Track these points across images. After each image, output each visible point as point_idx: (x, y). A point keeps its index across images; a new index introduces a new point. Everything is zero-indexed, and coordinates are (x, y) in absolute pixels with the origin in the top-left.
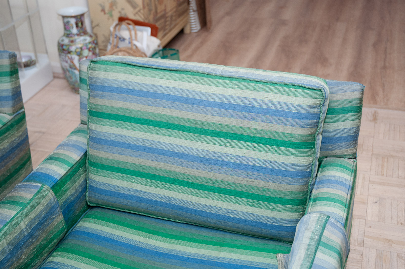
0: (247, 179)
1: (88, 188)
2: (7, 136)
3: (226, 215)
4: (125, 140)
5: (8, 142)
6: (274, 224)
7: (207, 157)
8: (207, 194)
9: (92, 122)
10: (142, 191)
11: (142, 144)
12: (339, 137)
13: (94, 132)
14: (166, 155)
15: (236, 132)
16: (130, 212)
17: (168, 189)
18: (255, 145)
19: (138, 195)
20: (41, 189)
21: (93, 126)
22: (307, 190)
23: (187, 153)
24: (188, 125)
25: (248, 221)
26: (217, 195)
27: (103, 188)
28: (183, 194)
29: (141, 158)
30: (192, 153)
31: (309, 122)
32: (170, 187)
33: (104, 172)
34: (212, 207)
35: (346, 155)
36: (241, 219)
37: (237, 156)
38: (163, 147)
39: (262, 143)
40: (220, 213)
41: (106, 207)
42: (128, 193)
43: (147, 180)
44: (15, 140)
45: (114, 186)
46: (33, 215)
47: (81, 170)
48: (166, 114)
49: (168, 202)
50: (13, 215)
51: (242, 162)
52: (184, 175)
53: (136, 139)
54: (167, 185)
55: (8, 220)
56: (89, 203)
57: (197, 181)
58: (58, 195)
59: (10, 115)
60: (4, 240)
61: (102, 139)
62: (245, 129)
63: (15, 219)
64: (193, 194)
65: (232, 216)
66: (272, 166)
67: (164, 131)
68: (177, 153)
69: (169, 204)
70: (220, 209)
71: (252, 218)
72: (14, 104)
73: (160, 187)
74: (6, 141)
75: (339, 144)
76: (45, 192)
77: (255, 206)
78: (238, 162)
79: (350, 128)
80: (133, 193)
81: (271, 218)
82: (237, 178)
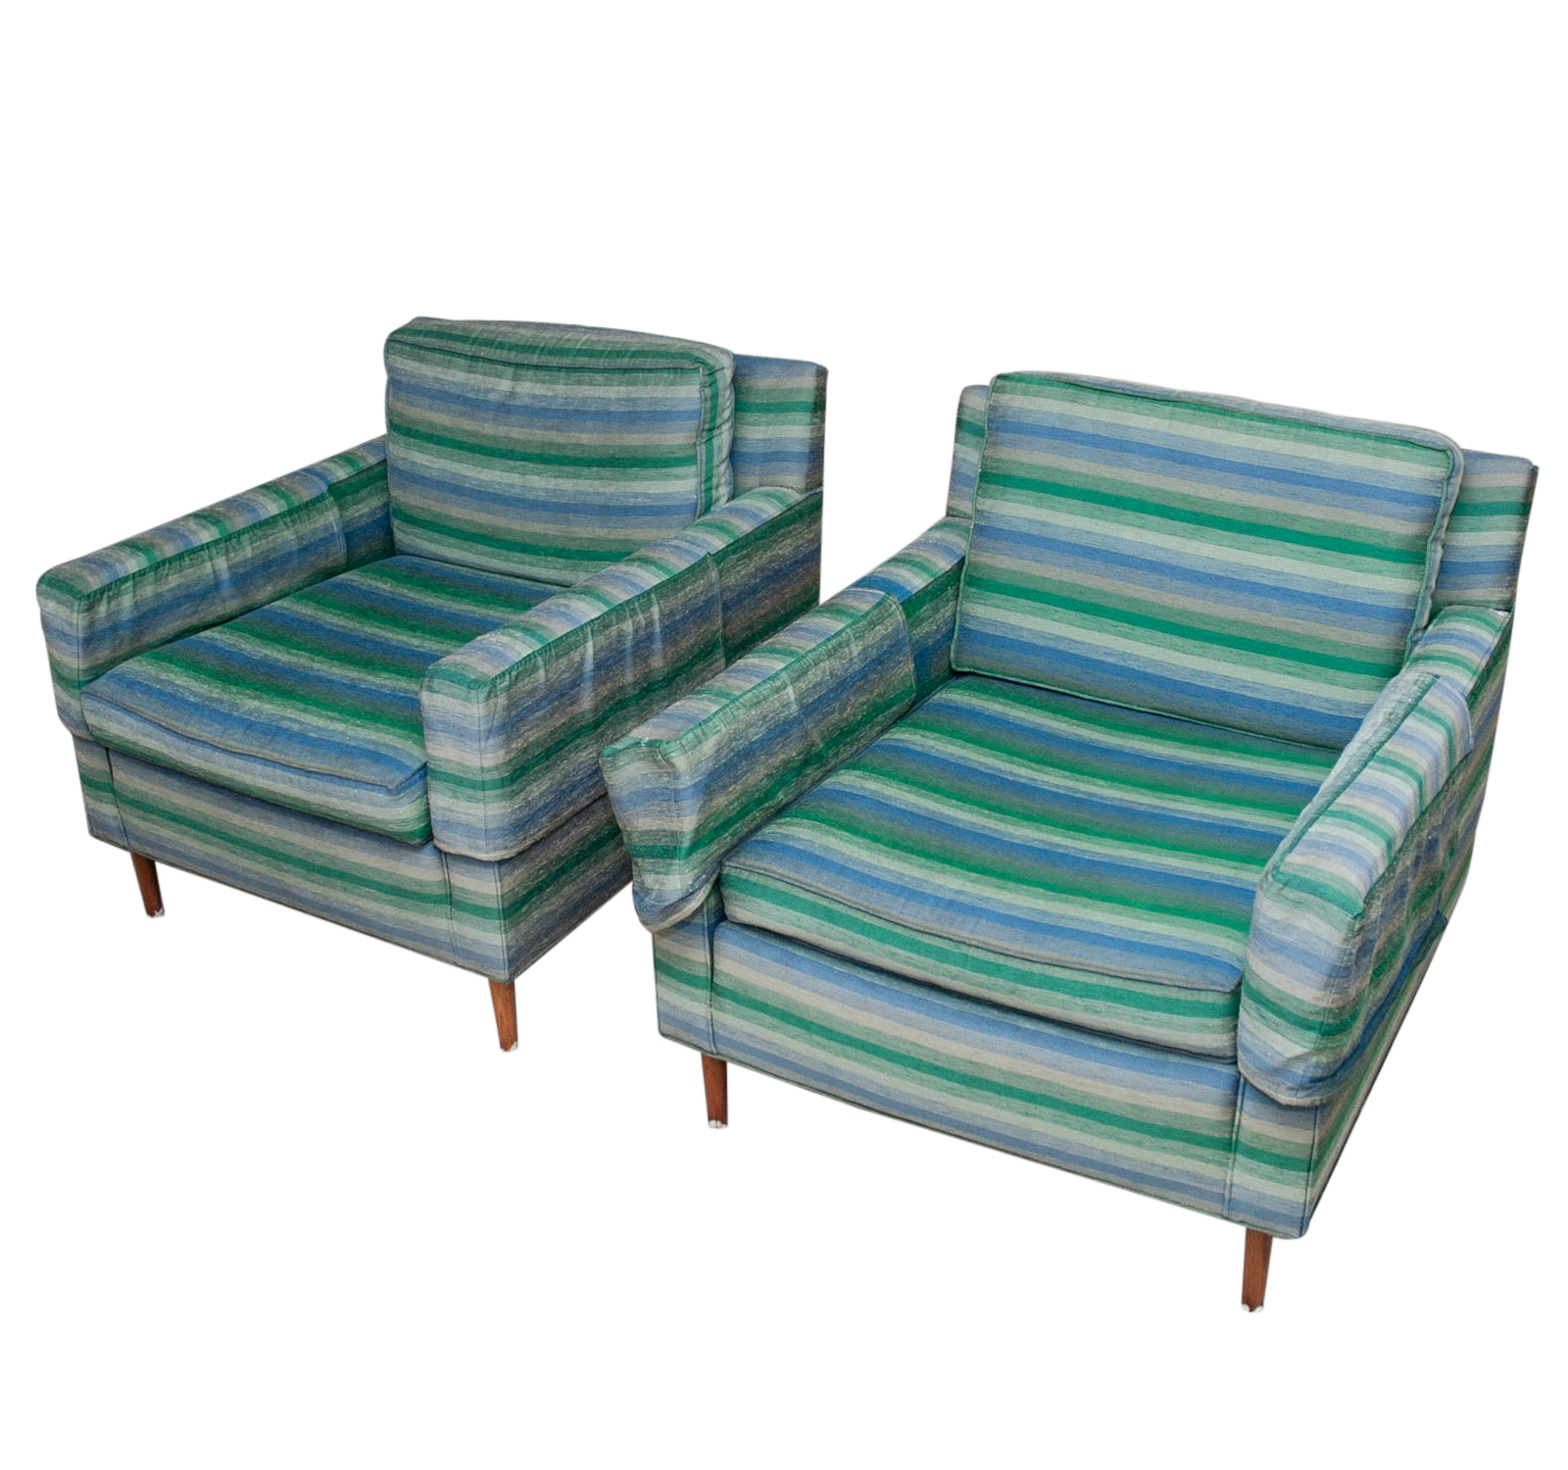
0: (1287, 619)
1: (956, 633)
2: (790, 532)
3: (1236, 692)
4: (1049, 533)
5: (791, 545)
6: (1331, 712)
7: (1210, 571)
8: (1202, 647)
9: (984, 495)
10: (1070, 640)
11: (1083, 542)
12: (1478, 563)
13: (988, 515)
14: (1130, 566)
15: (1275, 524)
16: (1038, 685)
17: (1125, 636)
18: (1309, 549)
19: (1062, 647)
20: (883, 600)
21: (987, 504)
22: (1402, 648)
23: (1173, 562)
24: (1181, 506)
25: (1281, 705)
26: (1223, 651)
27: (990, 630)
28: (1156, 648)
29: (1077, 571)
30: (1182, 563)
31: (1419, 510)
32: (1131, 632)
33: (999, 599)
34: (1210, 675)
35: (1489, 602)
36: (1266, 701)
37: (1271, 572)
38: (1123, 549)
39: (1323, 548)
40: (1224, 689)
41: (989, 674)
42: (1042, 643)
43: (1085, 615)
44: (802, 545)
45: (1013, 628)
46: (870, 639)
47: (950, 591)
48: (1137, 481)
49: (1121, 663)
50: (840, 628)
51: (1280, 584)
52: (1160, 606)
53: (1073, 531)
54: (1125, 627)
55: (833, 634)
56: (954, 666)
57: (1185, 622)
58: (910, 621)
59: (800, 492)
60: (827, 662)
61: (1001, 530)
62: (1293, 518)
63: (844, 635)
64: (1175, 648)
65: (1250, 695)
66: (1338, 594)
67: (1131, 516)
68: (1151, 562)
69: (1122, 668)
70: (1227, 679)
71: (1288, 700)
72: (810, 470)
73: (1108, 632)
74: (788, 541)
75: (1478, 577)
76: (890, 605)
77: (1298, 675)
78: (1272, 583)
79: (1502, 546)
80: (1052, 644)
81: (1327, 700)
82: (1267, 615)
